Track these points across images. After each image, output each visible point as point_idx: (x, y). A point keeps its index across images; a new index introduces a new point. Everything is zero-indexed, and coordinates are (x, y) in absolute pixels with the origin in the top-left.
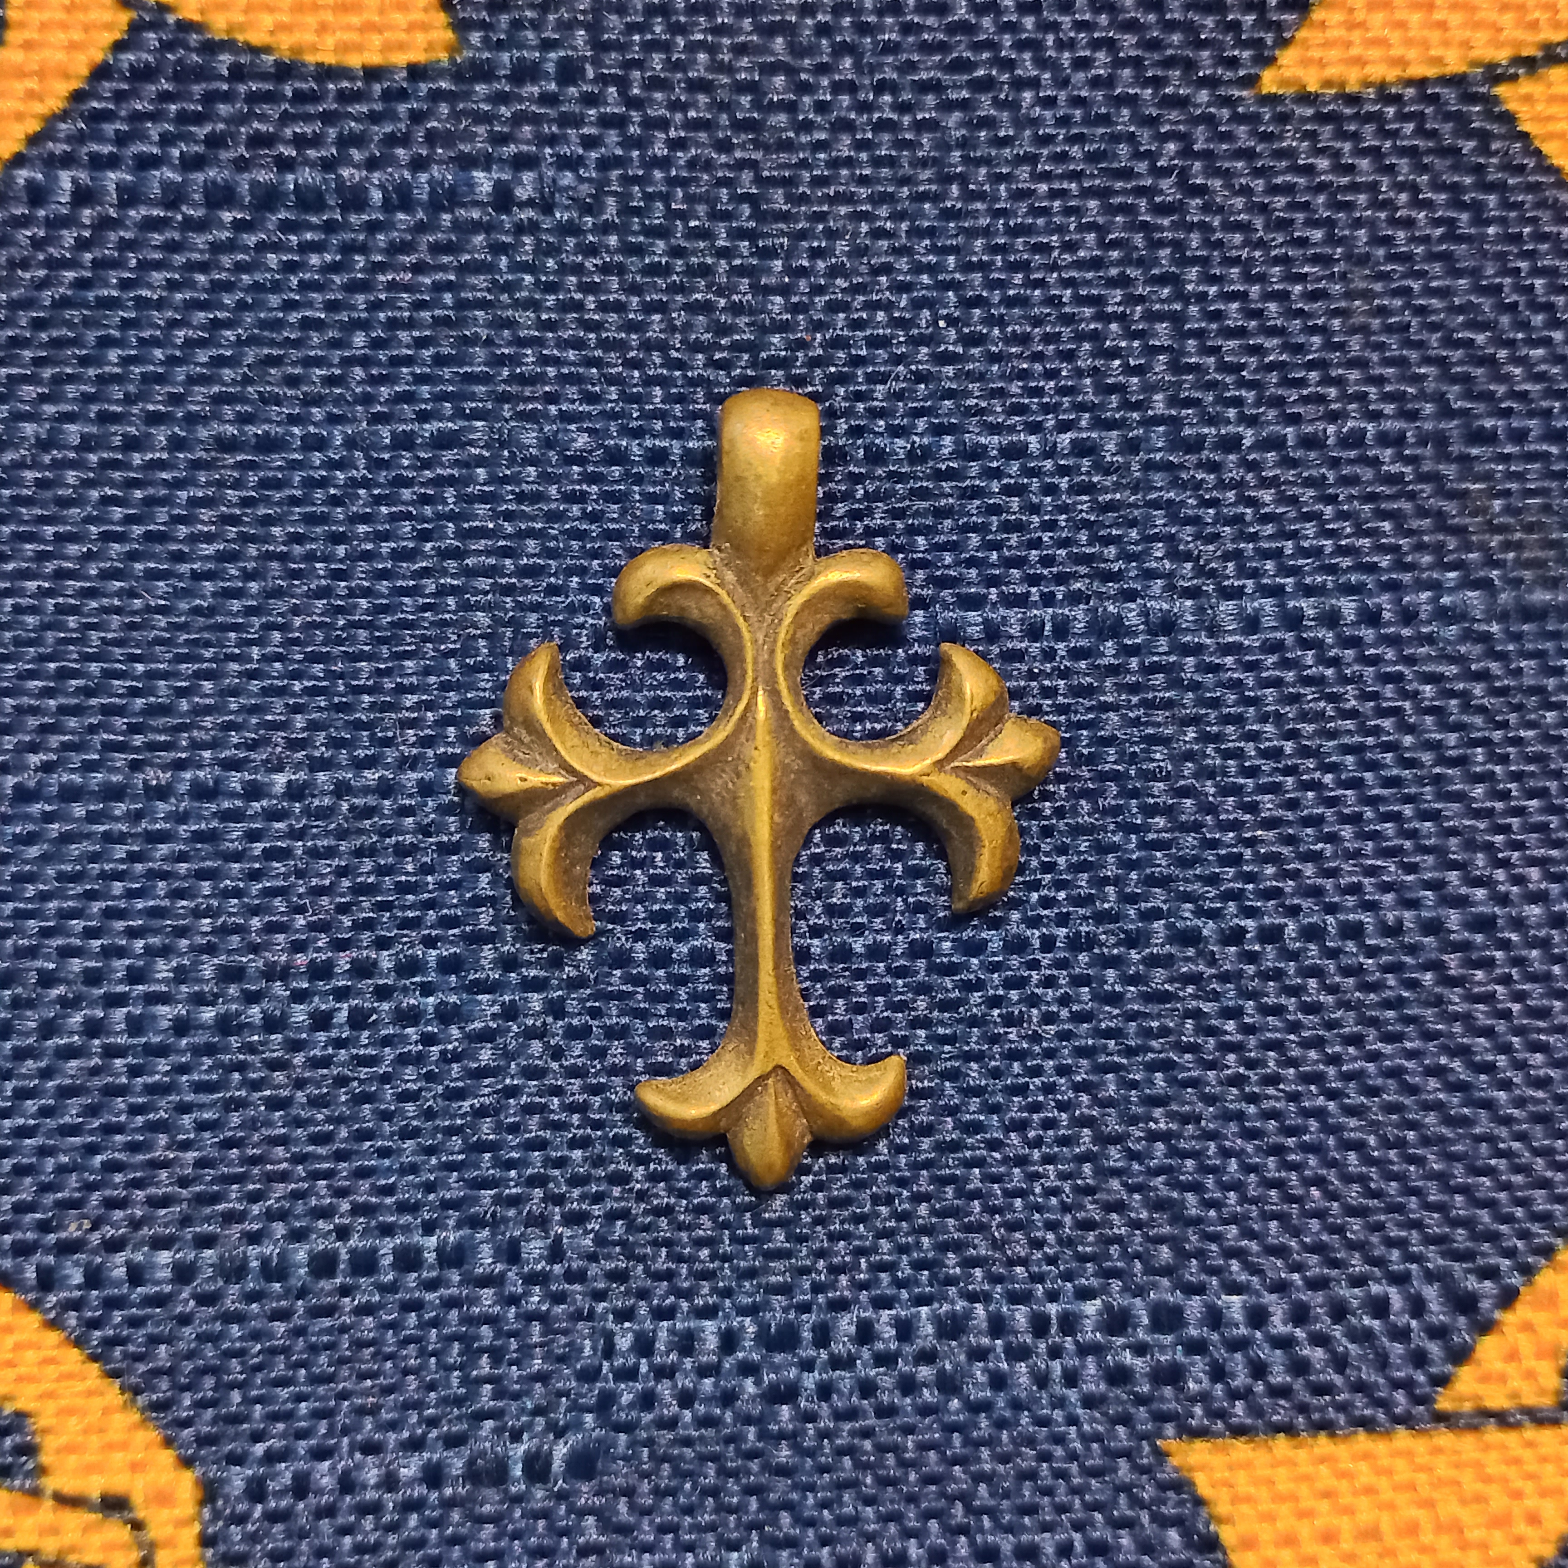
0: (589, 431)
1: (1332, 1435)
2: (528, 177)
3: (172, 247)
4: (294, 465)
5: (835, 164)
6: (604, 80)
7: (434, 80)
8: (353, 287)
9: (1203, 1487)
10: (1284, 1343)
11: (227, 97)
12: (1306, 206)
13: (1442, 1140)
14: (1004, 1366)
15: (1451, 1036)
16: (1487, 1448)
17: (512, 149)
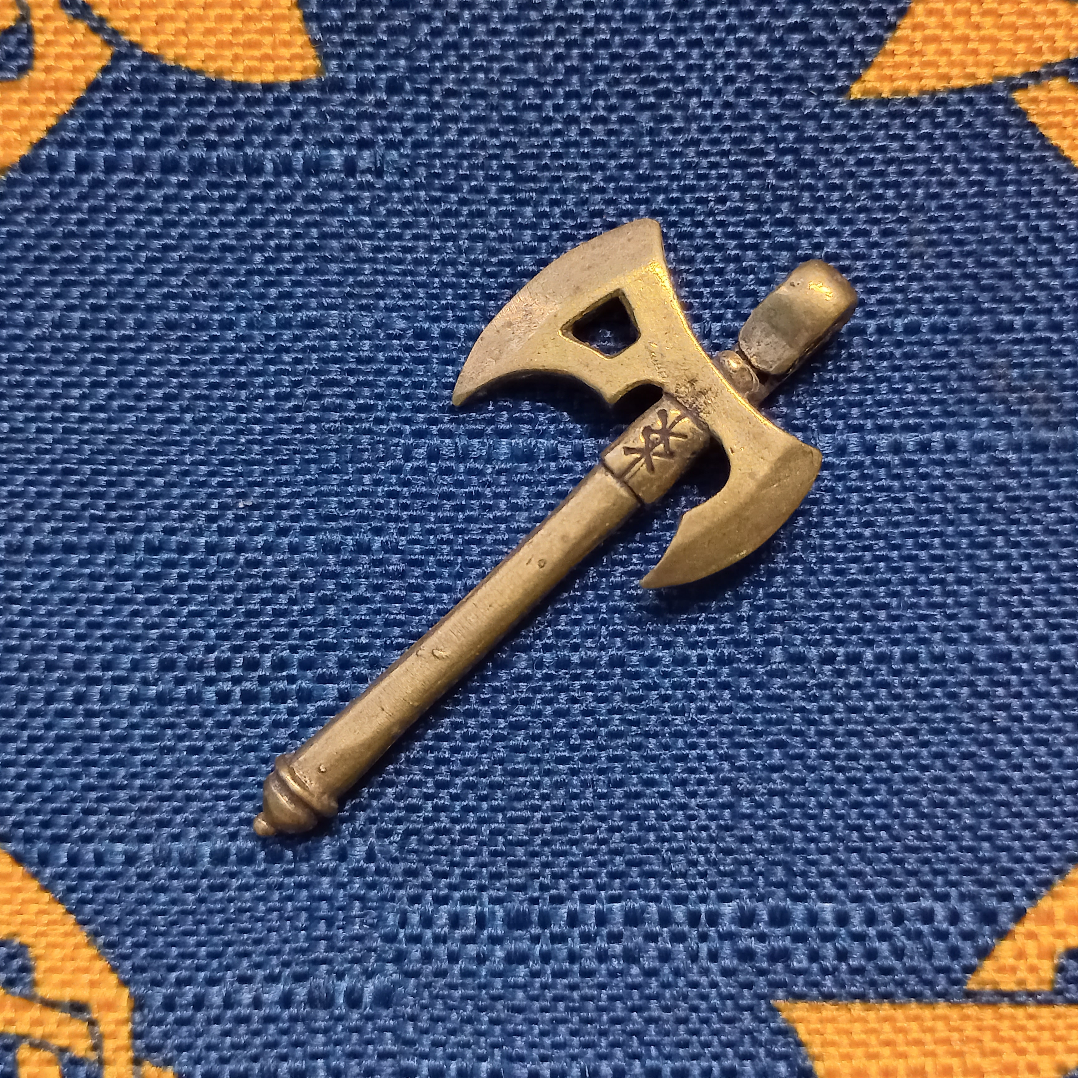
0: (404, 317)
1: (893, 1003)
2: (366, 154)
3: (139, 199)
4: (214, 339)
5: (567, 145)
6: (418, 91)
7: (307, 91)
8: (254, 224)
9: (802, 1033)
10: (860, 937)
11: (174, 103)
12: (881, 174)
13: (971, 804)
14: (669, 946)
15: (979, 732)
16: (1001, 1018)
17: (357, 136)
